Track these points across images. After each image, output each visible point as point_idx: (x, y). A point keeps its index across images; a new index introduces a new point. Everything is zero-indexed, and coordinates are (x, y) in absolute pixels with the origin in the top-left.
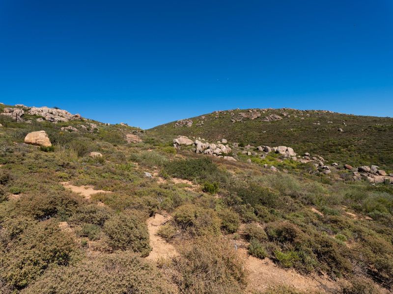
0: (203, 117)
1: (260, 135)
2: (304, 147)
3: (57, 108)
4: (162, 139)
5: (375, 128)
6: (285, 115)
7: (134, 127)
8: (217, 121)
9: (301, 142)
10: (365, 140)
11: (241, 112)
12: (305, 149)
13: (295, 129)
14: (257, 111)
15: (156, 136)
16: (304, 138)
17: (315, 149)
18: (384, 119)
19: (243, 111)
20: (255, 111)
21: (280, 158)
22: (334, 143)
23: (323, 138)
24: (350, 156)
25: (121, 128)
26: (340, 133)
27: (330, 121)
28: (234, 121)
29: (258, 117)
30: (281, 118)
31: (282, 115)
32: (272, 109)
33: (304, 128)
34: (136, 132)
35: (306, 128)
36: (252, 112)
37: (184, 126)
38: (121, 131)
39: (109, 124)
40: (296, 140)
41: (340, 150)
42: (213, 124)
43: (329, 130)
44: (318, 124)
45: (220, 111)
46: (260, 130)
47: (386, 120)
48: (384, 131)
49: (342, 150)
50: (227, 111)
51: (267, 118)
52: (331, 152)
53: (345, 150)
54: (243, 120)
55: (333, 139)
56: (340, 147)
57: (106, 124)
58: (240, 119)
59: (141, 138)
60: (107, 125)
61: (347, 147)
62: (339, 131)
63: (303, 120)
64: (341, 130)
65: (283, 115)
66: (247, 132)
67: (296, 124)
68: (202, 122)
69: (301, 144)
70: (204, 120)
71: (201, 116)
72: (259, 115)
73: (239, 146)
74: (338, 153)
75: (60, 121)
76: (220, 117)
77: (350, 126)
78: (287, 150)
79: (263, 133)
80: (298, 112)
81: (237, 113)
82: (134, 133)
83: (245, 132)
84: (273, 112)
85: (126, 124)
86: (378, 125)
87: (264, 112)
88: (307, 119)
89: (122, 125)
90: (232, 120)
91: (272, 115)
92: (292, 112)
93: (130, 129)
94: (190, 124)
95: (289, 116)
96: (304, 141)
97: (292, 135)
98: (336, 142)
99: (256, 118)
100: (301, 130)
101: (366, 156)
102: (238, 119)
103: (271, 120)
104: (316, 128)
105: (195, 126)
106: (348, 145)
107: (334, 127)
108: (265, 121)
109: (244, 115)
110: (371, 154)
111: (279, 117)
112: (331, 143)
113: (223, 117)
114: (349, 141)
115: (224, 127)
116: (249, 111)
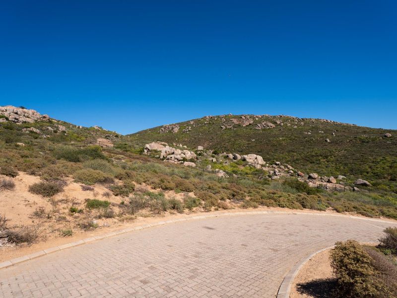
0: (192, 123)
1: (249, 144)
2: (287, 157)
3: (23, 108)
4: (138, 144)
5: (360, 139)
7: (109, 131)
8: (206, 127)
9: (287, 152)
10: (346, 152)
11: (233, 118)
12: (288, 159)
13: (284, 138)
14: (250, 117)
15: (131, 141)
16: (290, 148)
17: (297, 160)
18: (374, 130)
19: (235, 117)
20: (248, 117)
21: (244, 166)
22: (316, 153)
23: (308, 148)
24: (326, 167)
25: (93, 131)
26: (326, 144)
27: (322, 130)
28: (224, 128)
29: (250, 124)
30: (273, 125)
31: (275, 123)
32: (267, 115)
33: (293, 138)
34: (109, 136)
35: (296, 137)
36: (244, 118)
37: (170, 132)
38: (92, 135)
39: (81, 127)
40: (283, 149)
41: (319, 160)
42: (201, 130)
43: (317, 140)
44: (309, 133)
45: (211, 116)
46: (249, 138)
47: (375, 132)
48: (368, 142)
49: (322, 160)
50: (219, 117)
51: (259, 125)
52: (311, 163)
53: (324, 160)
54: (234, 127)
55: (317, 150)
56: (320, 157)
57: (77, 127)
58: (230, 125)
59: (114, 143)
60: (79, 127)
61: (327, 158)
62: (326, 141)
63: (295, 129)
64: (328, 141)
65: (277, 123)
66: (235, 140)
67: (287, 133)
68: (190, 127)
69: (287, 153)
70: (192, 126)
71: (189, 121)
72: (252, 122)
73: (213, 153)
74: (318, 164)
75: (25, 122)
76: (210, 123)
77: (338, 136)
78: (256, 158)
79: (252, 142)
80: (293, 120)
81: (228, 119)
82: (106, 137)
83: (233, 140)
84: (267, 119)
85: (101, 128)
86: (364, 136)
87: (257, 119)
88: (300, 128)
89: (96, 128)
90: (222, 126)
91: (265, 122)
92: (286, 119)
93: (104, 132)
94: (176, 130)
95: (282, 124)
96: (289, 151)
97: (280, 145)
98: (319, 153)
99: (248, 125)
100: (290, 140)
101: (340, 167)
102: (229, 126)
103: (263, 128)
104: (305, 138)
105: (181, 132)
106: (329, 156)
107: (322, 137)
108: (257, 128)
109: (235, 121)
110: (346, 164)
111: (272, 125)
112: (313, 154)
113: (213, 123)
114: (330, 152)
115: (212, 133)
116: (241, 117)
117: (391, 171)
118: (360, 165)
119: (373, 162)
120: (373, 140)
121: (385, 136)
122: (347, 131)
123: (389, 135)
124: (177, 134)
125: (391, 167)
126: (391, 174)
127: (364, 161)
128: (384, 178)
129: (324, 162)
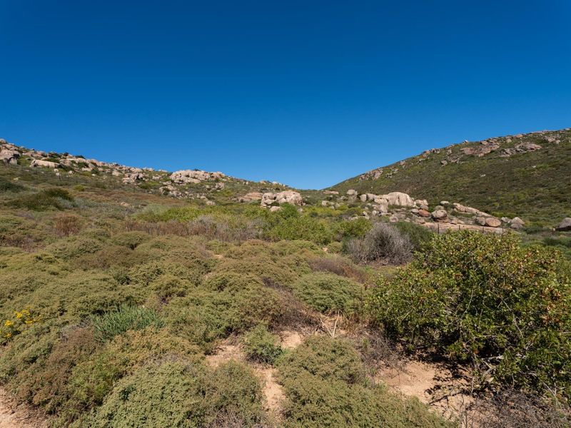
0: (402, 163)
1: (471, 183)
6: (550, 140)
8: (418, 167)
11: (467, 146)
19: (471, 145)
28: (445, 162)
29: (492, 151)
30: (539, 147)
31: (543, 142)
36: (486, 143)
37: (370, 179)
42: (410, 171)
45: (433, 149)
46: (477, 174)
50: (444, 148)
51: (508, 151)
54: (461, 160)
58: (457, 158)
65: (547, 142)
66: (453, 179)
67: (556, 156)
68: (397, 170)
70: (400, 167)
71: (399, 162)
72: (496, 147)
76: (426, 160)
79: (480, 178)
81: (457, 149)
83: (449, 179)
87: (510, 141)
90: (443, 162)
94: (378, 175)
95: (558, 142)
97: (526, 177)
99: (488, 154)
100: (553, 166)
102: (454, 159)
103: (515, 153)
105: (383, 177)
108: (503, 156)
109: (467, 151)
111: (534, 146)
113: (432, 159)
115: (423, 174)
116: (481, 143)
124: (376, 181)
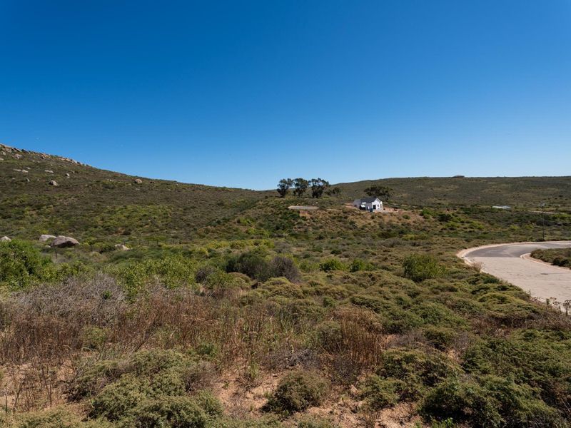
5: (104, 183)
10: (76, 199)
22: (22, 202)
24: (32, 223)
26: (50, 188)
27: (52, 169)
41: (24, 212)
43: (35, 181)
44: (24, 171)
47: (127, 178)
48: (112, 188)
49: (28, 212)
53: (34, 212)
55: (25, 197)
56: (27, 208)
61: (38, 209)
62: (51, 184)
64: (55, 183)
74: (17, 219)
77: (74, 179)
88: (8, 161)
98: (27, 200)
101: (56, 221)
104: (11, 177)
106: (44, 205)
107: (46, 178)
110: (68, 217)
112: (16, 202)
114: (49, 199)
117: (126, 223)
118: (91, 216)
119: (109, 212)
120: (120, 186)
121: (136, 183)
122: (92, 174)
123: (140, 181)
125: (128, 217)
126: (127, 227)
127: (98, 212)
128: (116, 233)
129: (31, 215)
